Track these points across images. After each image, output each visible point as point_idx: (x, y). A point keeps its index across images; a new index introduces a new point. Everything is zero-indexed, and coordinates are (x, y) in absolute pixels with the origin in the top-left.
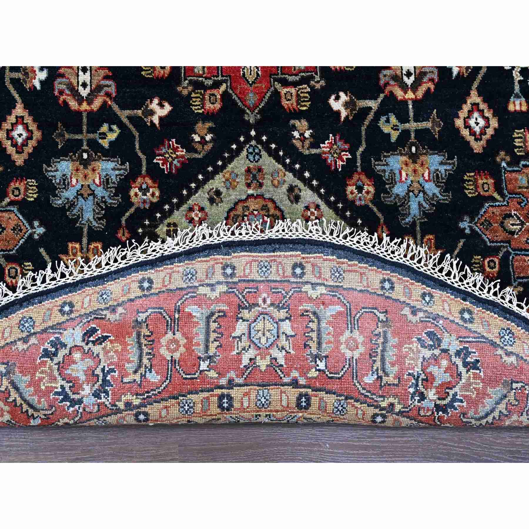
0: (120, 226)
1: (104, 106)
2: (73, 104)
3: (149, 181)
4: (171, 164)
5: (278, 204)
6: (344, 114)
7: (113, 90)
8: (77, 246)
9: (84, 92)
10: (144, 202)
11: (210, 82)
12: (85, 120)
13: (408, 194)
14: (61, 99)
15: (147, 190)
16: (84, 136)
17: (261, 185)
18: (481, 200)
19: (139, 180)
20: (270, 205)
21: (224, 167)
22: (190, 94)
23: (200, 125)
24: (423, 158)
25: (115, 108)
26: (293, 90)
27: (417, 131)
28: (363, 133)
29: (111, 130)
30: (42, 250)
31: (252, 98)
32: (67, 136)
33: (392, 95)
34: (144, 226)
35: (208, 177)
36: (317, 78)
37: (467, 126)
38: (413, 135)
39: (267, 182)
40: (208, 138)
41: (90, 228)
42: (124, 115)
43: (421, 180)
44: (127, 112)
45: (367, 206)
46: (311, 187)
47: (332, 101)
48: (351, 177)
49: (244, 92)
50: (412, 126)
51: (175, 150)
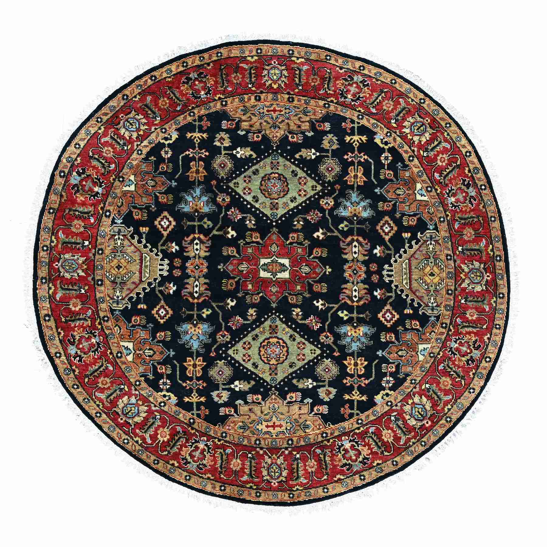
0: (339, 190)
1: (346, 238)
2: (361, 239)
3: (325, 207)
4: (314, 213)
5: (263, 196)
6: (230, 229)
7: (342, 244)
8: (359, 184)
9: (355, 243)
10: (327, 199)
11: (294, 245)
12: (355, 233)
13: (201, 197)
14: (366, 241)
15: (326, 204)
16: (356, 226)
17: (271, 203)
18: (166, 193)
19: (329, 208)
20: (267, 195)
21: (289, 211)
22: (304, 241)
23: (300, 227)
24: (192, 211)
25: (340, 237)
26: (254, 240)
27: (195, 221)
28: (220, 221)
29: (343, 228)
30: (376, 183)
31: (274, 237)
32: (364, 226)
33: (205, 236)
34: (328, 190)
35: (296, 207)
36: (242, 244)
37: (170, 222)
38: (196, 220)
39: (268, 204)
40: (296, 223)
41: (353, 190)
42: (336, 233)
43: (194, 202)
44: (335, 234)
45: (221, 193)
46: (247, 201)
47: (235, 235)
48: (227, 204)
49: (278, 240)
50: (196, 224)
51: (312, 219)
